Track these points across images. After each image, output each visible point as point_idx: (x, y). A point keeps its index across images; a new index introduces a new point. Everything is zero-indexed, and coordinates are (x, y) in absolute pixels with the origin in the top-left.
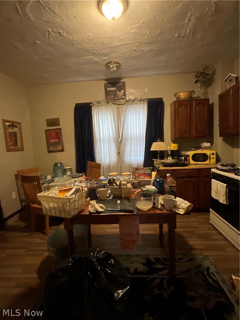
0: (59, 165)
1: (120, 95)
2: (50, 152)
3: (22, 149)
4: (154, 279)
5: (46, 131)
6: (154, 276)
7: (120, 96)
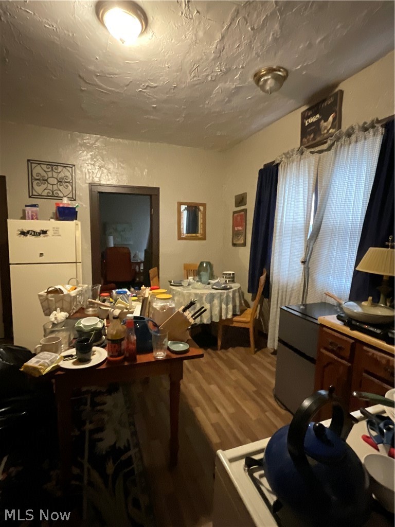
0: (205, 265)
1: (326, 128)
2: (234, 245)
3: (204, 238)
4: (81, 466)
5: (234, 213)
6: (86, 465)
7: (326, 131)
